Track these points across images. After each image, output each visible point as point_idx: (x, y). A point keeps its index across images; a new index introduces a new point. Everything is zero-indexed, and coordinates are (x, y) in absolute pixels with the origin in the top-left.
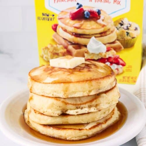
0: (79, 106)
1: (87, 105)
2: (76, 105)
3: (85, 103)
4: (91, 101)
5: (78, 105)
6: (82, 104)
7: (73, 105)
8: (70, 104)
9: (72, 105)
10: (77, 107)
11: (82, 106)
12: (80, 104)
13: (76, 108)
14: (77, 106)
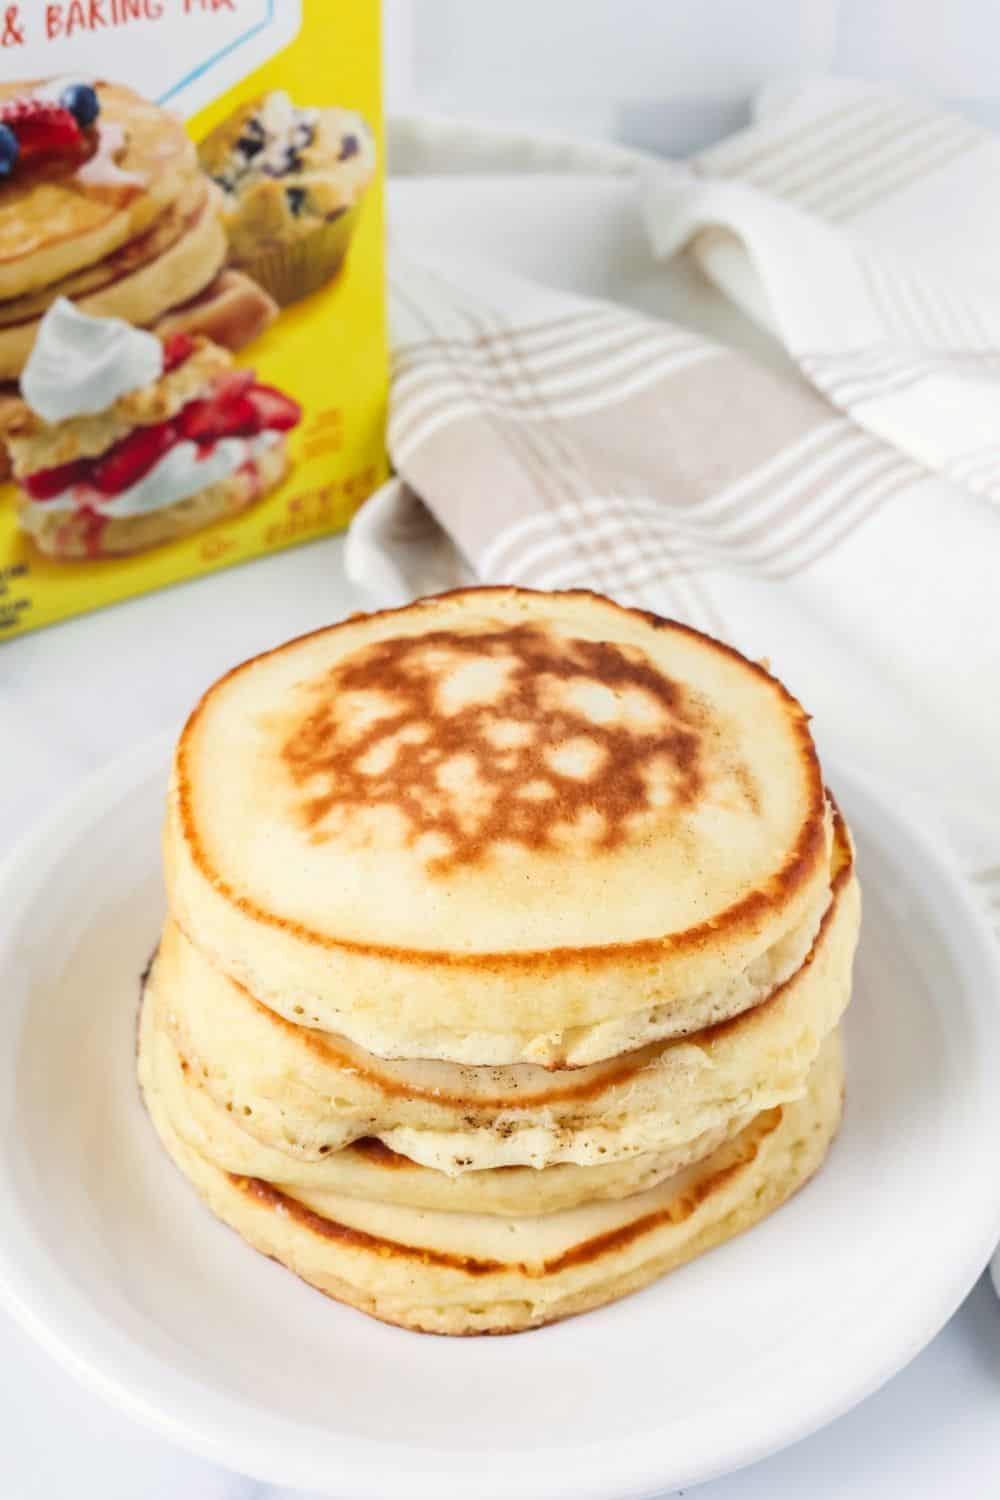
0: (489, 1112)
1: (546, 1115)
2: (461, 1103)
3: (538, 1102)
4: (583, 1093)
5: (482, 1105)
6: (511, 1105)
7: (444, 1101)
8: (423, 1095)
9: (434, 1106)
10: (470, 1120)
11: (507, 1116)
12: (499, 1105)
13: (461, 1123)
14: (471, 1114)
